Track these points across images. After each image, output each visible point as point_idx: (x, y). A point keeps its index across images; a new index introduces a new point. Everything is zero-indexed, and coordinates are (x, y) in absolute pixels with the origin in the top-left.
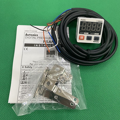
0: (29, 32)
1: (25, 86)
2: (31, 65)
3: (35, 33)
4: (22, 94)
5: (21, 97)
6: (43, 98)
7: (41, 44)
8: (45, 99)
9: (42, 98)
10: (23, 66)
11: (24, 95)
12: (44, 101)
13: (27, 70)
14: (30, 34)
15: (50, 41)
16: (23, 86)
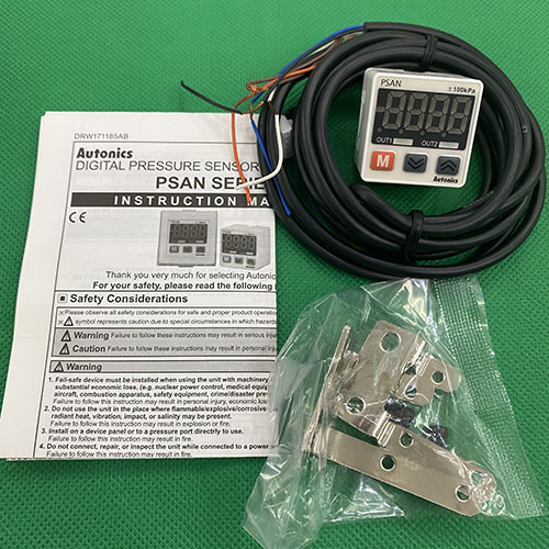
0: (93, 139)
1: (68, 384)
2: (97, 288)
3: (119, 145)
4: (57, 420)
5: (51, 431)
6: (148, 436)
7: (144, 195)
8: (155, 443)
9: (146, 436)
10: (63, 294)
11: (63, 420)
12: (151, 451)
13: (82, 313)
14: (97, 151)
15: (186, 178)
16: (62, 383)
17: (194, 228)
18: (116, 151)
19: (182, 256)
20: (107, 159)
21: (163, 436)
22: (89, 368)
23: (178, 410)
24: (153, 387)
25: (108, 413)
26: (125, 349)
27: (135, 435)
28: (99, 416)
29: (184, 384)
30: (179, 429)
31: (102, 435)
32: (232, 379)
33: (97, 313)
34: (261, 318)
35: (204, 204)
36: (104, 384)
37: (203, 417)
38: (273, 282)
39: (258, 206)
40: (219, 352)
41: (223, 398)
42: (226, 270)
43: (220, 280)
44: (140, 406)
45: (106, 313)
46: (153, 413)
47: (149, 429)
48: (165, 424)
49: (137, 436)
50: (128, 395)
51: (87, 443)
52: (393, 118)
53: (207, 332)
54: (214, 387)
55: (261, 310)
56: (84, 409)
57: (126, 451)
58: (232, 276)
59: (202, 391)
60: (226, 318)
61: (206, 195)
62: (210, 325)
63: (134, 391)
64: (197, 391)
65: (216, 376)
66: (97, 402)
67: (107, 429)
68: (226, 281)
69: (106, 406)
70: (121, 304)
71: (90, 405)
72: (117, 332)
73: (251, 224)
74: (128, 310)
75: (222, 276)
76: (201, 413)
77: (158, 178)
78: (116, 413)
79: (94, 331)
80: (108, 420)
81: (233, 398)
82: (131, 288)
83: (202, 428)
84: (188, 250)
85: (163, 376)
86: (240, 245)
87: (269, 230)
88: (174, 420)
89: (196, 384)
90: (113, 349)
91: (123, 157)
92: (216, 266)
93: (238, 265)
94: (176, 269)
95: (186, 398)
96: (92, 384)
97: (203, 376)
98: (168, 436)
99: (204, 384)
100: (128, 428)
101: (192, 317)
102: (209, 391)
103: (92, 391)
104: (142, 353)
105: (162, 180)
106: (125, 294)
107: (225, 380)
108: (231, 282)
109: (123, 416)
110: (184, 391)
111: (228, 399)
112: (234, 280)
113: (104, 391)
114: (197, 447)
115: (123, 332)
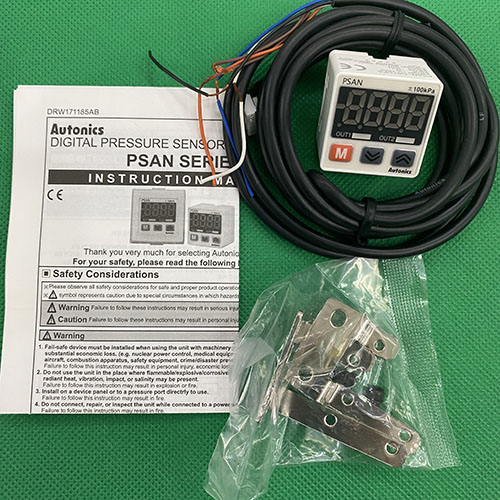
17: (164, 207)
18: (88, 128)
19: (153, 234)
20: (79, 135)
21: (140, 395)
22: (73, 337)
23: (152, 373)
24: (130, 354)
25: (92, 376)
26: (105, 320)
27: (116, 395)
28: (84, 379)
29: (157, 351)
30: (153, 390)
31: (88, 395)
32: (199, 347)
33: (78, 287)
34: (225, 292)
35: (173, 183)
36: (87, 351)
37: (173, 380)
38: (236, 259)
39: (224, 185)
40: (187, 324)
41: (192, 364)
42: (193, 248)
43: (188, 258)
44: (120, 370)
45: (86, 287)
46: (131, 376)
47: (128, 389)
48: (142, 386)
49: (118, 395)
50: (108, 361)
51: (75, 402)
52: (352, 115)
53: (177, 305)
54: (183, 354)
55: (225, 285)
56: (71, 373)
57: (108, 408)
58: (199, 253)
59: (173, 358)
60: (194, 292)
61: (174, 174)
62: (180, 299)
63: (113, 357)
64: (168, 358)
65: (185, 344)
66: (82, 367)
67: (92, 389)
68: (193, 259)
69: (90, 370)
70: (99, 279)
71: (76, 369)
72: (97, 304)
73: (216, 203)
74: (106, 285)
75: (190, 253)
76: (172, 376)
77: (129, 156)
78: (98, 376)
79: (76, 304)
80: (92, 382)
81: (199, 364)
82: (107, 264)
83: (173, 389)
84: (158, 228)
85: (138, 344)
86: (206, 224)
87: (233, 209)
88: (149, 383)
89: (168, 351)
90: (94, 320)
91: (95, 133)
92: (185, 243)
93: (204, 243)
94: (147, 247)
95: (159, 364)
96: (76, 351)
97: (174, 344)
98: (144, 396)
99: (175, 351)
100: (109, 389)
101: (162, 292)
102: (179, 358)
103: (77, 357)
104: (119, 324)
105: (132, 158)
106: (102, 270)
107: (192, 348)
108: (198, 259)
109: (104, 379)
110: (157, 358)
111: (196, 364)
112: (201, 257)
113: (88, 357)
114: (169, 405)
115: (102, 305)
